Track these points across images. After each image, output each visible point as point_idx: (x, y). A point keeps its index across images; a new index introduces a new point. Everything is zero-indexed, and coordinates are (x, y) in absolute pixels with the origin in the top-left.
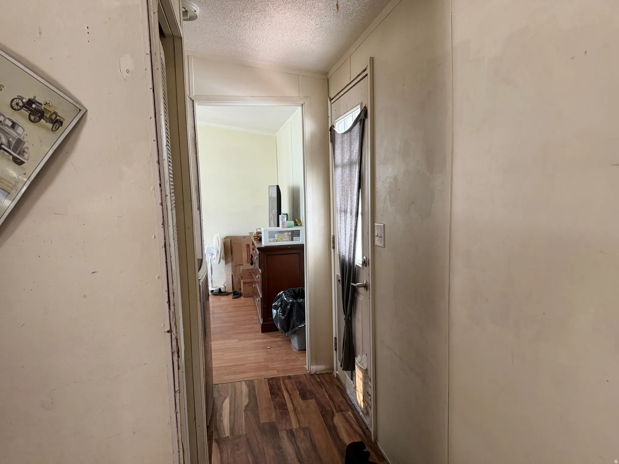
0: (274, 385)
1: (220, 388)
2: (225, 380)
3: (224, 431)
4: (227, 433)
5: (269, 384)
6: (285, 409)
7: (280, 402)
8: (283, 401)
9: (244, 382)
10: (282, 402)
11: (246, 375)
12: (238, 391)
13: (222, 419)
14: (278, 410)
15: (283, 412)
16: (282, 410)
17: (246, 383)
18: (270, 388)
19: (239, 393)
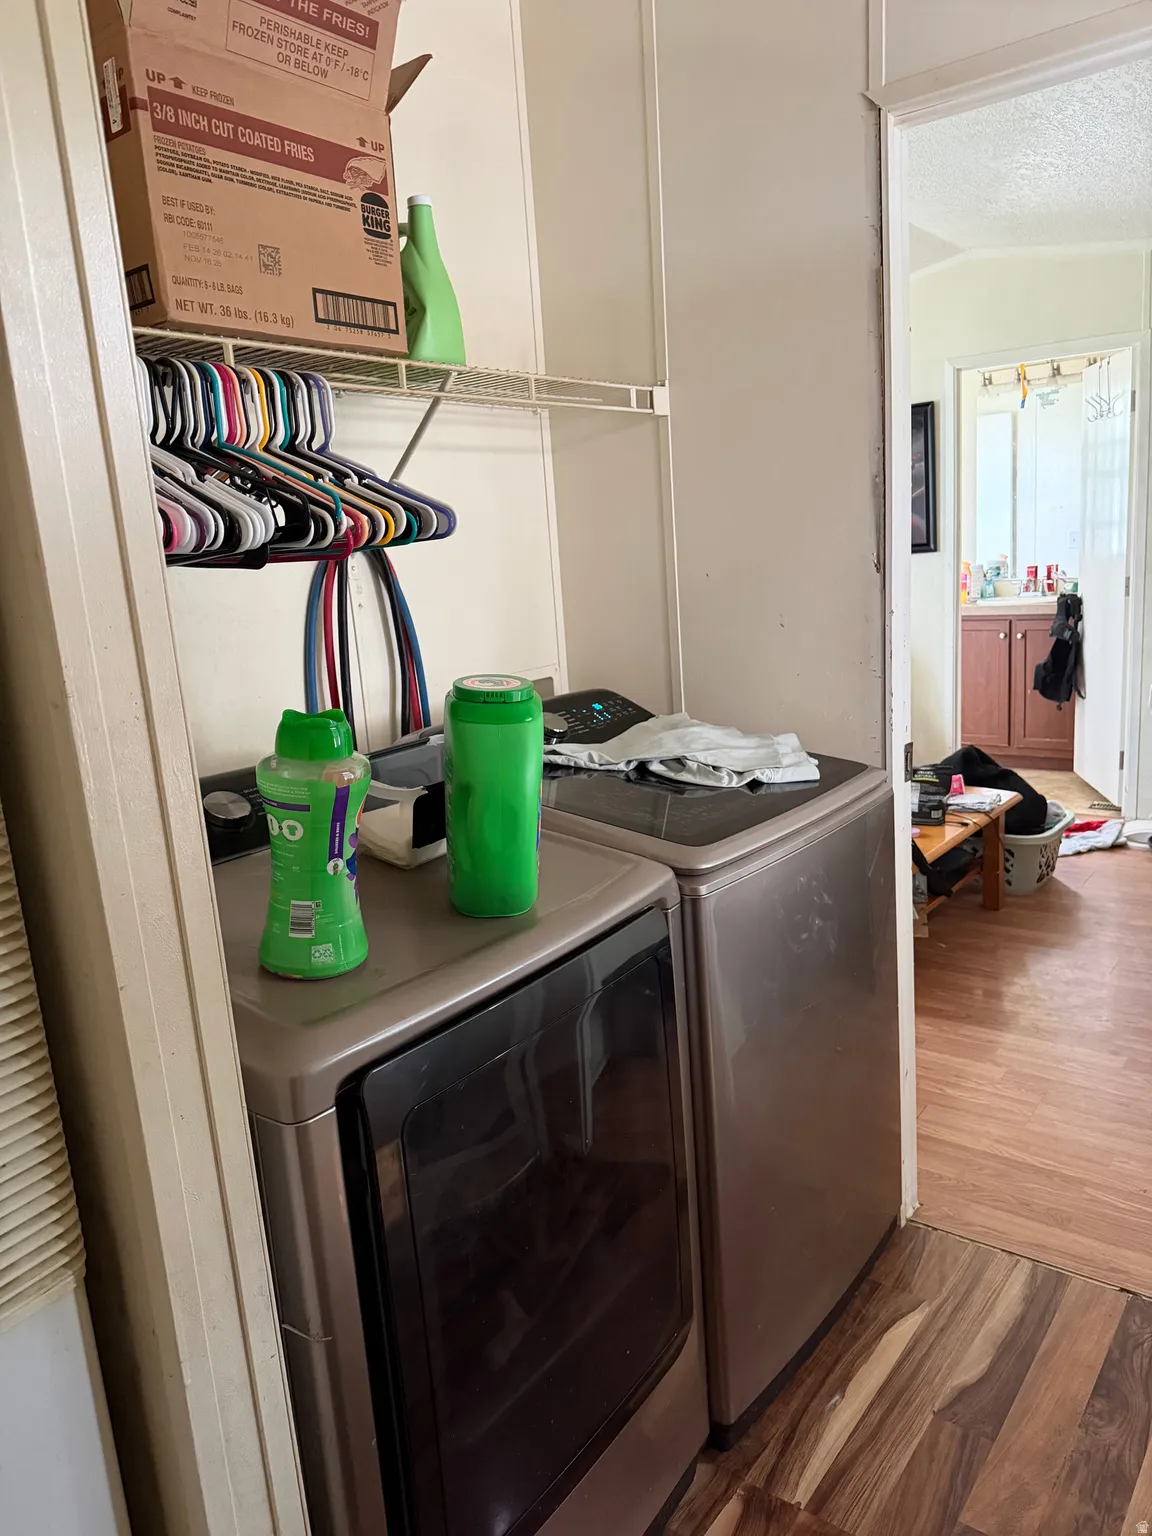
0: (1143, 1344)
1: (927, 1248)
2: (968, 1224)
3: (805, 1467)
4: (802, 1491)
5: (1123, 1327)
6: (1109, 1509)
7: (1114, 1453)
8: (1129, 1458)
9: (1028, 1264)
10: (1120, 1456)
11: (1056, 1237)
12: (978, 1298)
13: (835, 1405)
14: (1072, 1500)
15: (1089, 1518)
16: (1090, 1509)
17: (1033, 1276)
18: (1116, 1354)
19: (974, 1310)
